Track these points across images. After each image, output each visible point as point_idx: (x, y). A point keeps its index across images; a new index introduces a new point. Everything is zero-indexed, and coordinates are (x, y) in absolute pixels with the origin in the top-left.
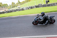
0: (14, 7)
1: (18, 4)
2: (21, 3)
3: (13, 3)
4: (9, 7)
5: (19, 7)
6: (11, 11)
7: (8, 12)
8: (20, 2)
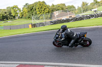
0: (87, 10)
1: (93, 5)
2: (99, 2)
3: (84, 4)
4: (76, 11)
5: (95, 11)
6: (81, 19)
7: (76, 19)
8: (97, 2)
